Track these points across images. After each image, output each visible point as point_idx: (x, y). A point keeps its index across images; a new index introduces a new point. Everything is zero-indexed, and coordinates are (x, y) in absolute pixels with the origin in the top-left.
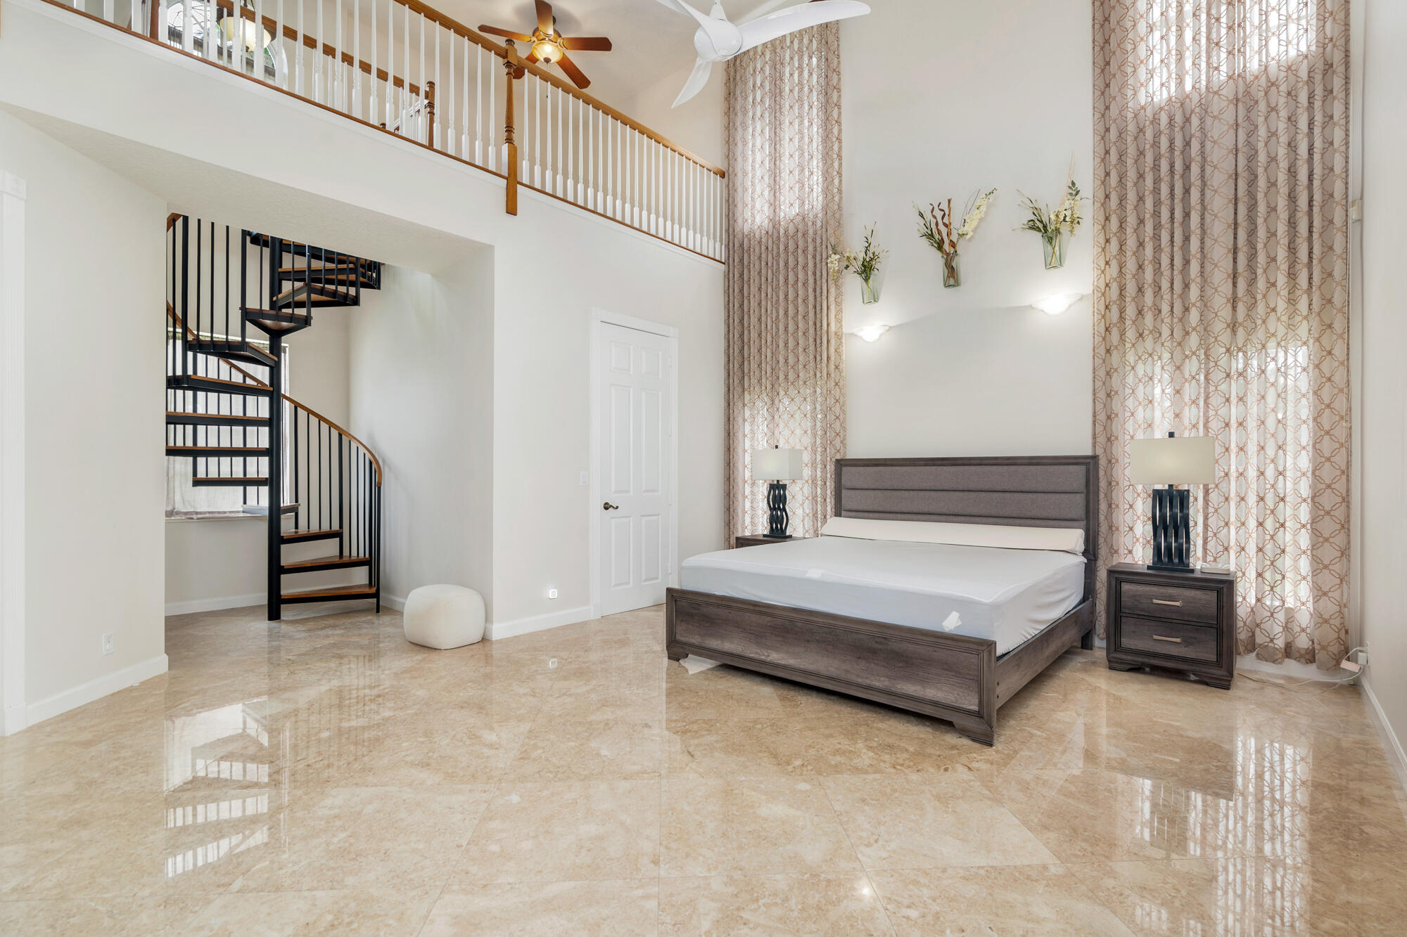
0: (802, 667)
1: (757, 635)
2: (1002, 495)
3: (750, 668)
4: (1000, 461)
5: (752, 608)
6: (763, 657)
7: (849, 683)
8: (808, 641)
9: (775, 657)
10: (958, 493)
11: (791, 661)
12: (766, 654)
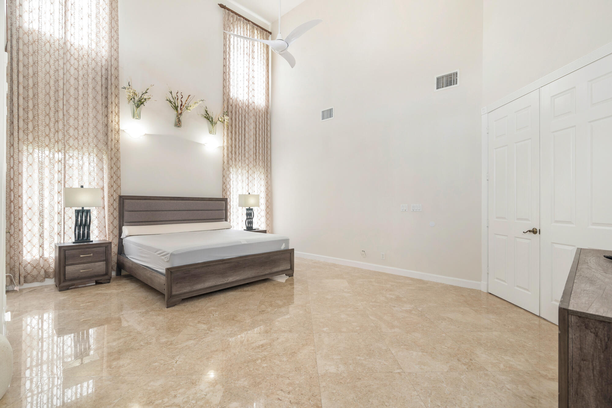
0: (242, 278)
1: (223, 274)
2: (202, 211)
3: (221, 289)
4: (199, 199)
5: (221, 262)
6: (225, 282)
7: (260, 276)
8: (244, 267)
9: (231, 279)
10: (186, 212)
11: (238, 278)
12: (227, 280)
